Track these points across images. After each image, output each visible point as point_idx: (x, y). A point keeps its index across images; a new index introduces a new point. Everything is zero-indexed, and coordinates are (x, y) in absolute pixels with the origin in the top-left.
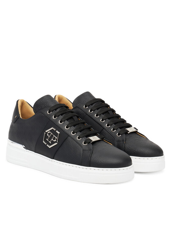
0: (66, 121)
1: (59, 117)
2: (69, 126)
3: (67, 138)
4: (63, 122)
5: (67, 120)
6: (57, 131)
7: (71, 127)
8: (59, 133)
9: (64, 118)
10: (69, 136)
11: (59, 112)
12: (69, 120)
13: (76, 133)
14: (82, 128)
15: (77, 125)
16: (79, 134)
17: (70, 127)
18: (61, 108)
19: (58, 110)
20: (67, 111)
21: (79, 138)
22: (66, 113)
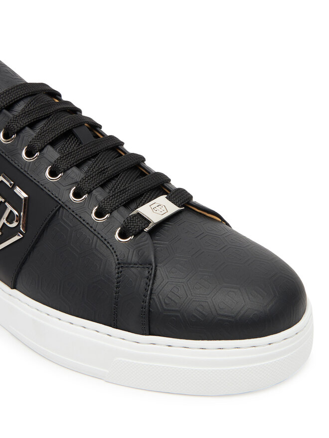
0: (49, 148)
1: (21, 135)
2: (62, 167)
3: (54, 215)
4: (38, 154)
5: (53, 143)
6: (18, 190)
7: (69, 172)
8: (26, 196)
9: (39, 137)
10: (61, 206)
11: (24, 113)
12: (60, 145)
13: (89, 193)
14: (110, 172)
15: (89, 159)
16: (100, 198)
17: (64, 171)
18: (29, 99)
19: (19, 108)
20: (53, 109)
21: (99, 214)
22: (47, 117)
